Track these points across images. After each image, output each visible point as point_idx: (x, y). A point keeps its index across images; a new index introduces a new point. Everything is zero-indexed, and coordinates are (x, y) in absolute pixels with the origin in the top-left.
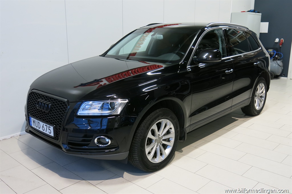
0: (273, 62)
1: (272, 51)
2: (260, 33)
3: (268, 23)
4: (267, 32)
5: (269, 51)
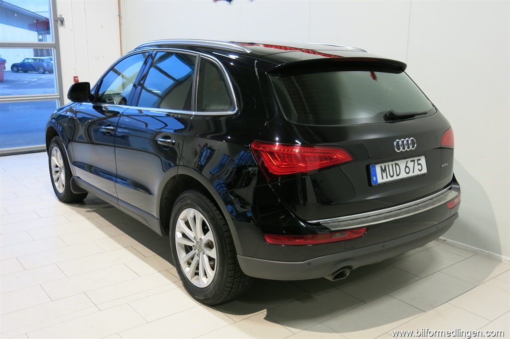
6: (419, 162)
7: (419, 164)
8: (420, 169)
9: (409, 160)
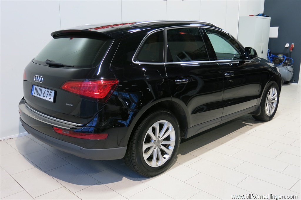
0: (283, 67)
1: (281, 56)
2: (269, 38)
3: (278, 28)
4: (277, 36)
5: (279, 56)
6: (51, 93)
7: (50, 95)
8: (50, 98)
9: (47, 90)
